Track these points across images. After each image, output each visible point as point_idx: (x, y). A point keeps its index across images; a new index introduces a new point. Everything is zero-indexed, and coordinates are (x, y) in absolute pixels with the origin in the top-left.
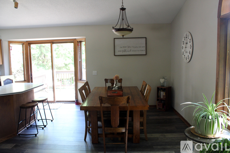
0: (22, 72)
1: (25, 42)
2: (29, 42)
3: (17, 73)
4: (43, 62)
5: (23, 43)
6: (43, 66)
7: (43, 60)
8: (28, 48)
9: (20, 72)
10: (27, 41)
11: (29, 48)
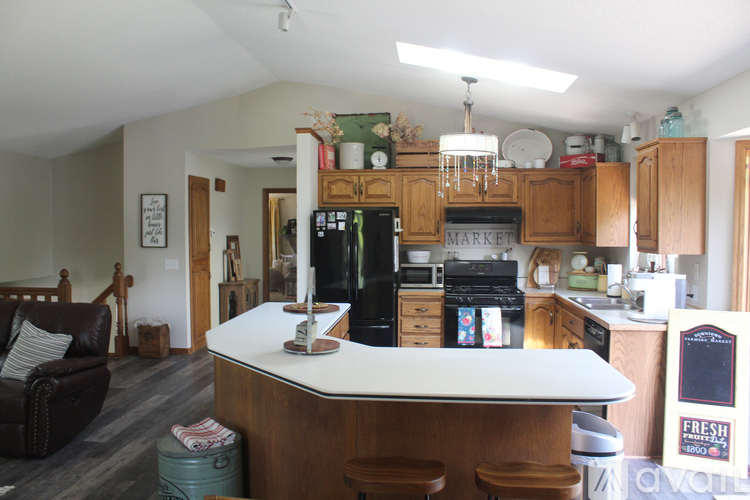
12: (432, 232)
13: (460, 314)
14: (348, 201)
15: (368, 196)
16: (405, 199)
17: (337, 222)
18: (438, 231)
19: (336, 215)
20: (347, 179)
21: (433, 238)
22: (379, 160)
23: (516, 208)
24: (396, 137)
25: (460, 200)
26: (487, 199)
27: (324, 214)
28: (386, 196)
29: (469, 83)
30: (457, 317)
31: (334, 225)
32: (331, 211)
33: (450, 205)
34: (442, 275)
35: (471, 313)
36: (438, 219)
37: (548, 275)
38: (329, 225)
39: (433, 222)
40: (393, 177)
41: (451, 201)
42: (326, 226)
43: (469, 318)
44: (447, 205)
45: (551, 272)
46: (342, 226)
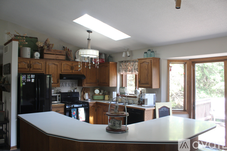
0: (181, 96)
1: (188, 60)
2: (193, 61)
3: (176, 97)
4: (205, 85)
5: (185, 62)
6: (205, 90)
7: (205, 82)
8: (191, 68)
9: (179, 96)
10: (190, 60)
11: (193, 68)
12: (56, 83)
13: (72, 111)
14: (26, 70)
15: (34, 69)
16: (47, 70)
17: (31, 79)
18: (58, 82)
19: (30, 76)
20: (25, 61)
21: (57, 85)
22: (37, 55)
23: (81, 74)
24: (46, 47)
25: (65, 72)
26: (73, 72)
27: (25, 75)
28: (40, 69)
29: (89, 33)
30: (71, 112)
31: (30, 80)
32: (28, 74)
33: (62, 73)
34: (60, 98)
35: (75, 111)
36: (58, 78)
37: (88, 96)
38: (28, 80)
39: (56, 79)
40: (42, 62)
41: (62, 71)
42: (26, 80)
43: (75, 112)
44: (61, 73)
45: (89, 95)
46: (33, 80)
